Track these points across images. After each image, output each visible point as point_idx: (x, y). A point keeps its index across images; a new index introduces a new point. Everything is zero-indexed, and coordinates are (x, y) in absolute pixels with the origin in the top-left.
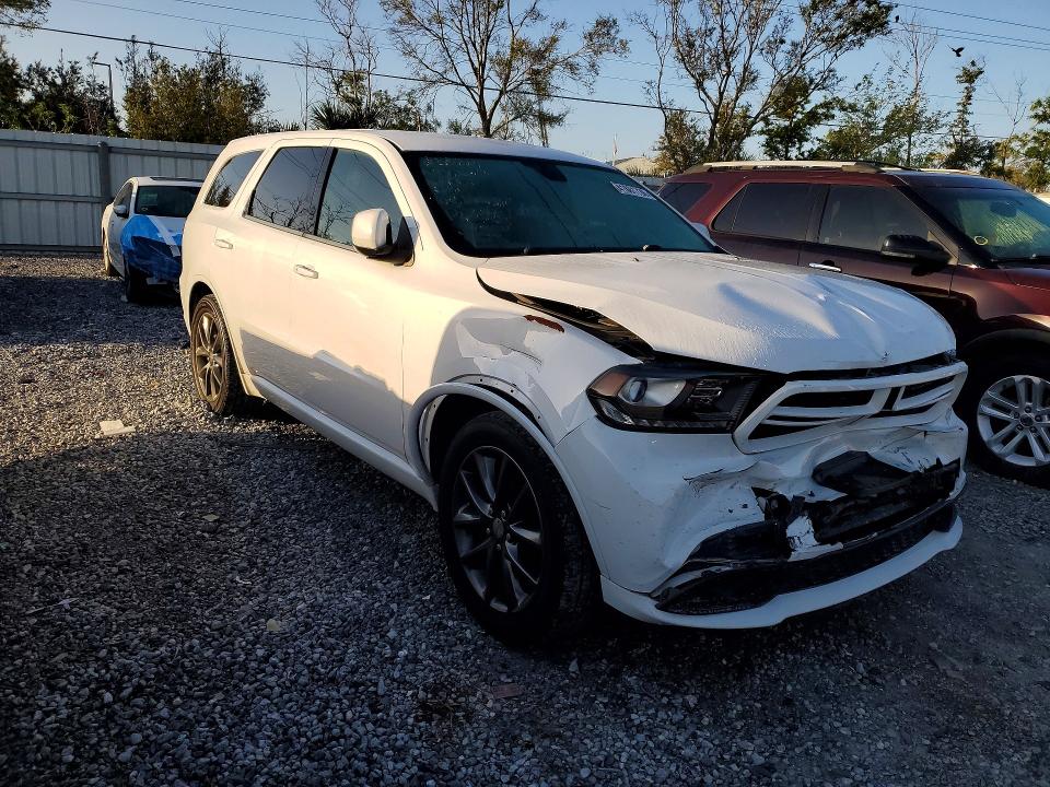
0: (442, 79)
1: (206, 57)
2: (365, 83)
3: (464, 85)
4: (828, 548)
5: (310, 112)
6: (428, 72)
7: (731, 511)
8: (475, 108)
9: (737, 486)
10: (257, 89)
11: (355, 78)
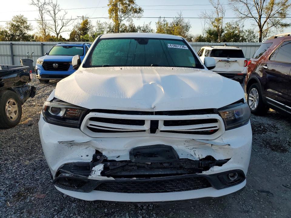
0: (247, 17)
1: (175, 19)
2: (221, 21)
3: (253, 17)
4: (105, 178)
5: (205, 31)
6: (242, 15)
7: (82, 156)
8: (257, 24)
9: (89, 148)
10: (187, 26)
11: (218, 20)
